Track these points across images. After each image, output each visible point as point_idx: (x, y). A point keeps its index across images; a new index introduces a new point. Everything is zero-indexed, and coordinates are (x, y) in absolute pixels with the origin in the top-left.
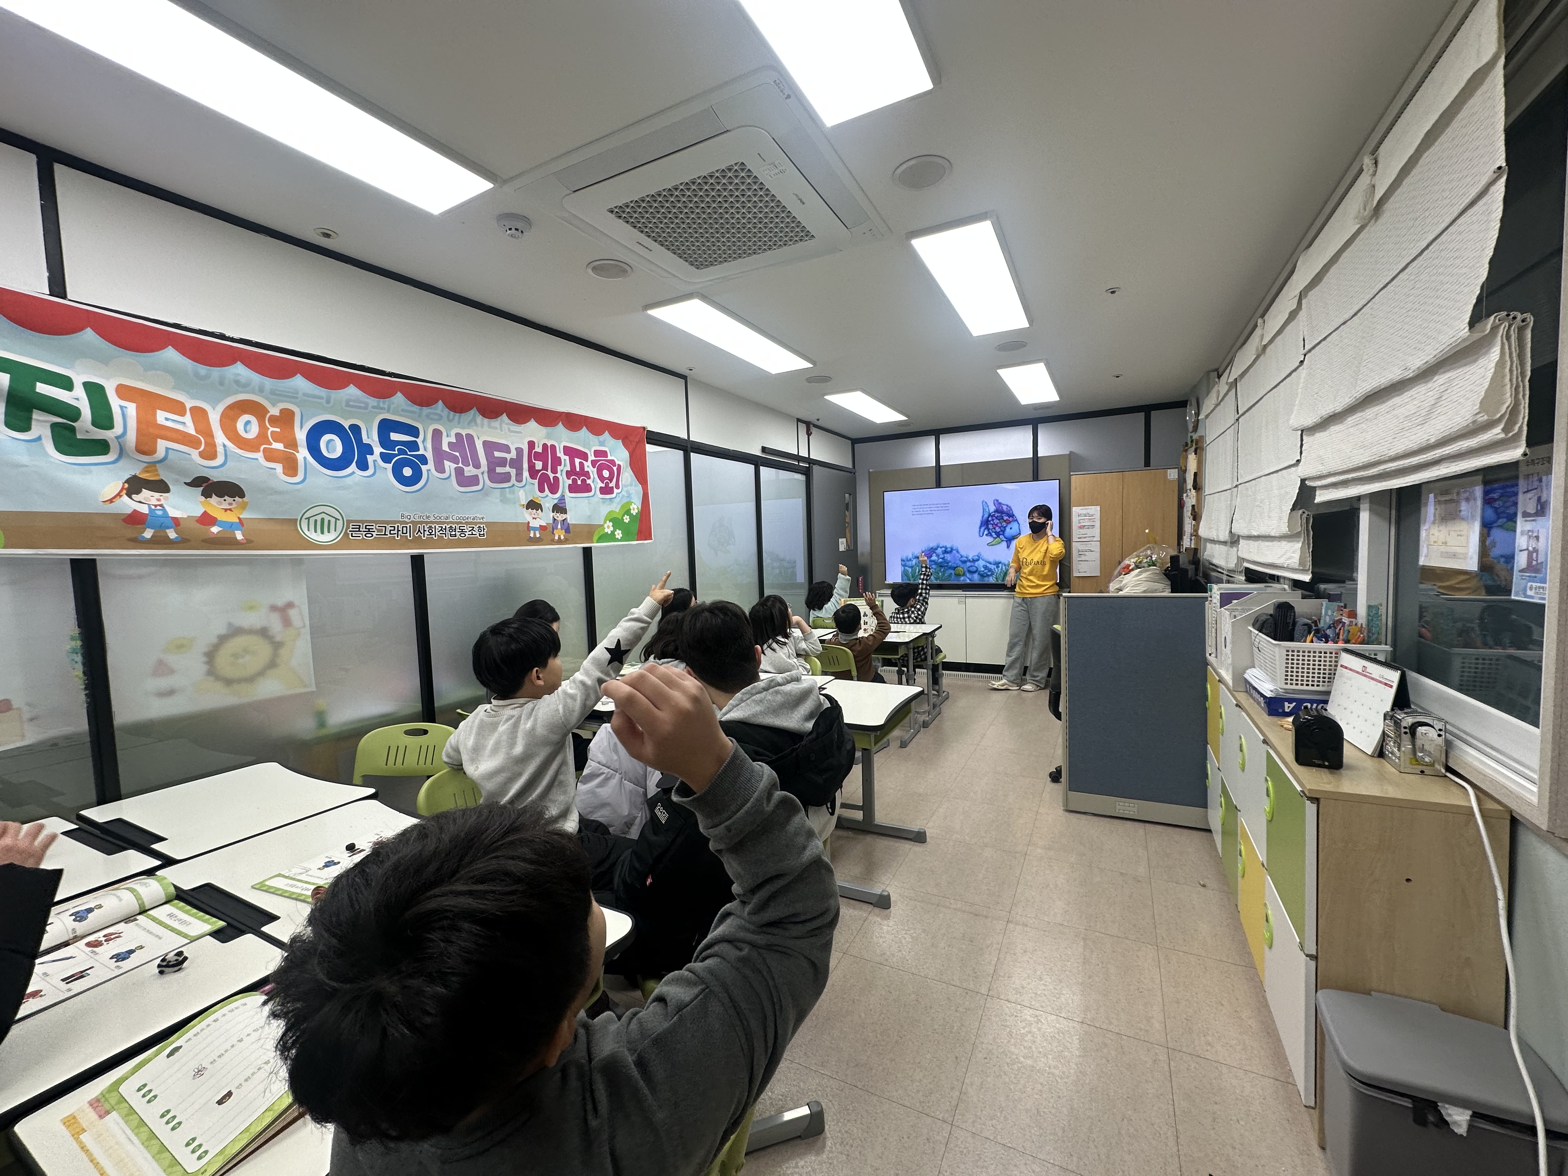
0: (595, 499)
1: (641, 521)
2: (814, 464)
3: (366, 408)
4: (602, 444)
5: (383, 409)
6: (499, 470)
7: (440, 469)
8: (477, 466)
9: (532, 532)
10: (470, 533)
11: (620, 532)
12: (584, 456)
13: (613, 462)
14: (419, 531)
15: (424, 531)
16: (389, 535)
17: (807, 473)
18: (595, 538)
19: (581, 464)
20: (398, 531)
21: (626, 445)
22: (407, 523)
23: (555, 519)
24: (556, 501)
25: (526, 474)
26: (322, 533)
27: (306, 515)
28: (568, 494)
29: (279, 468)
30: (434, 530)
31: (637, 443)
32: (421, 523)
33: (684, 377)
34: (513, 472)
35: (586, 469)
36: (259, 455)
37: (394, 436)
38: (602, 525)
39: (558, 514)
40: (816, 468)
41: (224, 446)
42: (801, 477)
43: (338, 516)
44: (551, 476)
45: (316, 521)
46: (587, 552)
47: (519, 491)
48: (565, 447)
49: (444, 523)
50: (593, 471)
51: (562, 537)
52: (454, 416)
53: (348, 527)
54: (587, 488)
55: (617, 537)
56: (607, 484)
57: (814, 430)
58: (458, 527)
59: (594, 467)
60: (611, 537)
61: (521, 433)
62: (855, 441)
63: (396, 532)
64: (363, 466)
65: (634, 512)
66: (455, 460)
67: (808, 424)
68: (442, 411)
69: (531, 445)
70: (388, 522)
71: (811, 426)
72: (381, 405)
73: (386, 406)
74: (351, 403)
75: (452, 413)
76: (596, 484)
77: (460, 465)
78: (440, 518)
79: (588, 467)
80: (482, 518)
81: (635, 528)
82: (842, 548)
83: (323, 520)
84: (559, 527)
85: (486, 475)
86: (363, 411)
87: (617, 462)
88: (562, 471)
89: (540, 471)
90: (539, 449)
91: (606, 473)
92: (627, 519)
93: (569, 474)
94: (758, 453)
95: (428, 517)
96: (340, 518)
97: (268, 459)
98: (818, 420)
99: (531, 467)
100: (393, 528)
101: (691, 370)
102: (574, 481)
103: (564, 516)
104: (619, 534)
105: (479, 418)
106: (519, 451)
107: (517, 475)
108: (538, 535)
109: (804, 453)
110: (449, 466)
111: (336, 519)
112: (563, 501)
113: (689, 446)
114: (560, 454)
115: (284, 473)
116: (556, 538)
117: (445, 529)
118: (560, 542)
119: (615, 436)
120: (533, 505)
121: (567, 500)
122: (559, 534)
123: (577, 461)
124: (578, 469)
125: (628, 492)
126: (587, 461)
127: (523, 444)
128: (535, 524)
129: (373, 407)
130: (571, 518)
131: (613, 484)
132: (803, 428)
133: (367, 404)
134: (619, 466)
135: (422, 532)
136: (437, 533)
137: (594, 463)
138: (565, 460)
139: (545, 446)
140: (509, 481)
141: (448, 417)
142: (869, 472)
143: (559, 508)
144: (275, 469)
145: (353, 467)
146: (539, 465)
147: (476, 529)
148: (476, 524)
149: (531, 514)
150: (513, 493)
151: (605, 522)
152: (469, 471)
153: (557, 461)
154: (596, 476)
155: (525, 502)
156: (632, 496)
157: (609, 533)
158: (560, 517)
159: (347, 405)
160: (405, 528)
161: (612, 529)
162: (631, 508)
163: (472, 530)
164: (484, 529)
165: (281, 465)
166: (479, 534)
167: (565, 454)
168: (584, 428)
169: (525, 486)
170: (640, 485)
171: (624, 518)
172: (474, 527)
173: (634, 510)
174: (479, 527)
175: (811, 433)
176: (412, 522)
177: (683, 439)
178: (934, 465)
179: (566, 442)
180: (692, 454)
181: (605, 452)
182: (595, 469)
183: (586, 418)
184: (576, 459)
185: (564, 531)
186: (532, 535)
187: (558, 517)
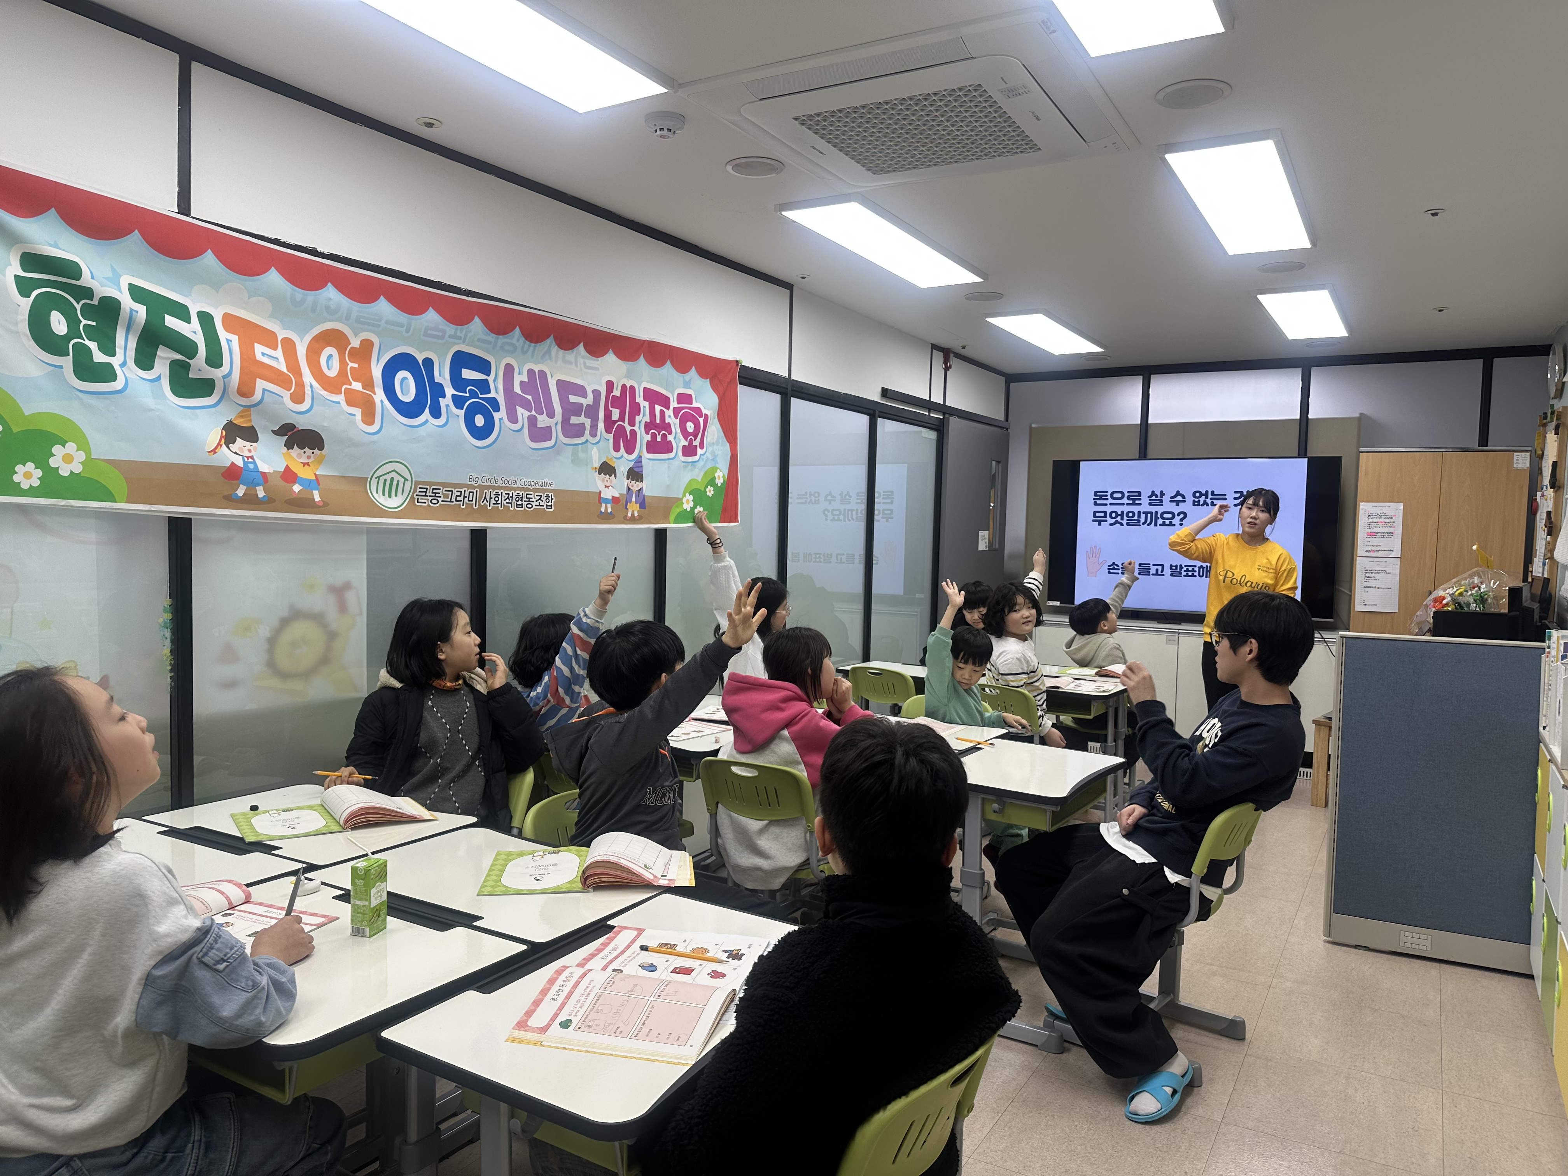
0: (676, 463)
1: (726, 495)
2: (951, 415)
3: (442, 338)
4: (687, 385)
5: (460, 338)
6: (574, 420)
7: (513, 417)
8: (551, 414)
9: (603, 505)
10: (537, 503)
12: (665, 402)
13: (698, 410)
14: (485, 498)
15: (491, 498)
16: (455, 502)
17: (940, 428)
18: (672, 517)
19: (662, 413)
20: (465, 497)
21: (715, 388)
22: (474, 487)
23: (629, 489)
24: (631, 464)
25: (601, 426)
26: (391, 496)
27: (377, 475)
29: (358, 412)
30: (500, 497)
31: (729, 383)
32: (488, 487)
33: (788, 286)
34: (587, 423)
35: (668, 420)
36: (341, 398)
37: (467, 374)
38: (680, 500)
39: (633, 482)
40: (954, 421)
41: (311, 386)
42: (932, 435)
43: (408, 477)
44: (628, 428)
45: (385, 481)
46: (662, 536)
47: (593, 449)
48: (645, 389)
49: (511, 489)
50: (674, 423)
51: (636, 514)
52: (529, 346)
53: (418, 491)
54: (668, 447)
56: (691, 441)
57: (954, 362)
58: (525, 495)
59: (676, 418)
61: (597, 369)
62: (1011, 379)
63: (462, 498)
64: (436, 412)
65: (719, 482)
66: (527, 406)
67: (947, 354)
68: (518, 340)
69: (610, 385)
70: (455, 485)
71: (952, 355)
72: (459, 334)
73: (462, 335)
74: (429, 332)
75: (528, 343)
76: (678, 441)
77: (533, 413)
78: (508, 482)
79: (670, 417)
80: (552, 484)
81: (719, 505)
82: (982, 546)
83: (392, 480)
84: (634, 499)
85: (559, 427)
86: (440, 341)
87: (704, 412)
88: (640, 422)
89: (617, 422)
90: (616, 392)
91: (690, 427)
92: (710, 492)
93: (648, 427)
94: (876, 397)
95: (496, 481)
96: (409, 479)
97: (349, 403)
98: (964, 347)
99: (607, 417)
100: (459, 494)
101: (804, 278)
102: (654, 436)
103: (640, 485)
105: (555, 349)
106: (596, 394)
107: (591, 427)
108: (609, 510)
109: (937, 398)
110: (521, 413)
111: (406, 480)
112: (639, 465)
113: (790, 388)
114: (640, 399)
115: (363, 421)
116: (629, 515)
117: (512, 497)
118: (633, 520)
119: (703, 375)
121: (645, 462)
122: (633, 509)
123: (658, 408)
124: (658, 421)
125: (713, 453)
126: (668, 409)
127: (601, 386)
128: (607, 494)
129: (450, 336)
130: (650, 487)
131: (696, 443)
132: (939, 357)
133: (444, 332)
134: (706, 416)
135: (488, 500)
136: (503, 502)
137: (676, 411)
138: (644, 407)
139: (623, 388)
140: (582, 435)
141: (523, 347)
142: (1031, 429)
143: (635, 474)
144: (354, 415)
145: (426, 413)
146: (616, 414)
147: (544, 498)
148: (544, 491)
149: (603, 481)
150: (586, 451)
151: (684, 495)
152: (542, 420)
153: (636, 409)
154: (679, 431)
155: (597, 465)
156: (718, 459)
158: (635, 486)
159: (426, 334)
160: (471, 494)
162: (716, 475)
163: (540, 499)
164: (552, 499)
165: (360, 410)
166: (547, 506)
167: (645, 399)
168: (668, 363)
169: (598, 442)
170: (728, 445)
171: (707, 490)
172: (541, 496)
173: (719, 479)
174: (547, 496)
175: (950, 367)
176: (479, 486)
177: (783, 378)
178: (1139, 422)
179: (648, 382)
180: (792, 399)
181: (690, 396)
182: (678, 420)
183: (672, 348)
184: (656, 406)
185: (638, 505)
186: (603, 510)
187: (632, 486)
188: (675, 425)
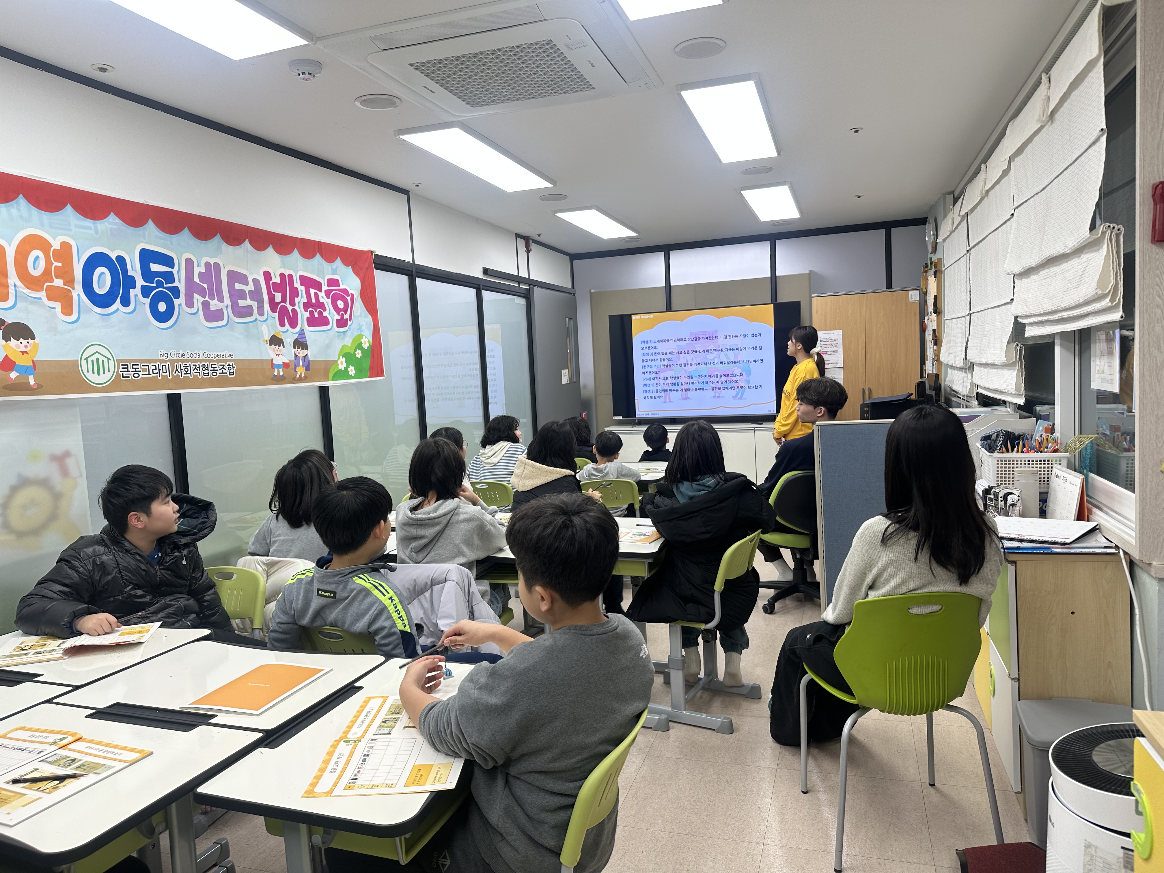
0: (331, 333)
1: (373, 356)
2: (535, 286)
4: (334, 272)
5: (141, 238)
6: (241, 303)
7: (190, 303)
8: (221, 300)
9: (276, 370)
10: (221, 371)
11: (353, 368)
12: (318, 286)
13: (345, 291)
14: (177, 370)
15: (181, 370)
16: (153, 375)
17: (528, 296)
18: (331, 376)
19: (316, 295)
20: (159, 370)
21: (356, 273)
22: (166, 362)
23: (296, 356)
24: (296, 336)
25: (267, 306)
26: (99, 374)
27: (84, 357)
28: (308, 329)
29: (58, 305)
30: (189, 368)
31: (367, 269)
32: (178, 361)
33: (406, 192)
34: (255, 305)
35: (321, 300)
36: (42, 294)
37: (155, 267)
38: (336, 362)
39: (299, 350)
40: (537, 290)
41: (15, 286)
42: (522, 301)
43: (110, 357)
44: (290, 308)
45: (92, 361)
46: (324, 392)
47: (262, 325)
49: (197, 361)
50: (327, 302)
51: (303, 375)
52: (200, 243)
53: (119, 368)
54: (324, 321)
55: (350, 373)
56: (342, 316)
57: (533, 246)
58: (210, 365)
59: (328, 298)
60: (343, 374)
61: (258, 261)
62: (574, 257)
63: (157, 371)
64: (126, 302)
65: (366, 346)
66: (202, 293)
67: (527, 240)
68: (189, 239)
69: (268, 275)
70: (150, 361)
71: (531, 241)
72: (139, 235)
74: (114, 233)
75: (198, 240)
76: (332, 315)
77: (207, 299)
78: (193, 356)
79: (323, 298)
80: (231, 355)
81: (367, 364)
82: (565, 380)
83: (98, 359)
84: (301, 364)
85: (230, 309)
87: (350, 292)
88: (299, 303)
89: (279, 303)
90: (277, 280)
91: (340, 304)
92: (359, 354)
93: (306, 306)
94: (479, 275)
95: (183, 355)
96: (111, 358)
97: (50, 298)
98: (539, 235)
99: (272, 299)
100: (154, 367)
101: (418, 186)
102: (312, 313)
103: (305, 352)
104: (352, 371)
106: (256, 282)
107: (258, 308)
108: (281, 374)
109: (524, 274)
110: (198, 299)
111: (109, 359)
112: (303, 336)
113: (414, 271)
114: (297, 284)
115: (62, 313)
116: (298, 376)
117: (199, 367)
118: (300, 380)
119: (346, 263)
120: (276, 341)
121: (307, 334)
122: (301, 371)
123: (312, 291)
124: (314, 301)
125: (360, 324)
126: (321, 291)
128: (278, 361)
130: (312, 353)
131: (347, 316)
132: (522, 243)
133: (127, 234)
134: (352, 295)
135: (180, 371)
136: (192, 372)
137: (327, 293)
138: (301, 291)
139: (282, 275)
140: (251, 314)
141: (195, 244)
142: (591, 293)
143: (300, 344)
144: (55, 308)
145: (118, 304)
146: (278, 297)
147: (226, 367)
148: (225, 361)
149: (274, 350)
150: (257, 327)
151: (339, 358)
152: (215, 304)
153: (295, 293)
154: (331, 308)
155: (268, 338)
156: (364, 328)
157: (343, 369)
158: (301, 353)
159: (111, 236)
160: (164, 367)
161: (345, 365)
162: (362, 341)
163: (223, 368)
164: (233, 367)
165: (60, 303)
166: (229, 373)
167: (301, 285)
168: (318, 255)
169: (266, 320)
170: (370, 316)
171: (356, 353)
172: (224, 365)
173: (365, 344)
174: (229, 365)
175: (531, 250)
176: (170, 360)
177: (408, 263)
178: (664, 285)
179: (302, 271)
180: (417, 278)
181: (337, 280)
182: (330, 300)
183: (320, 243)
184: (311, 290)
185: (305, 368)
186: (276, 373)
187: (299, 353)
188: (327, 303)
